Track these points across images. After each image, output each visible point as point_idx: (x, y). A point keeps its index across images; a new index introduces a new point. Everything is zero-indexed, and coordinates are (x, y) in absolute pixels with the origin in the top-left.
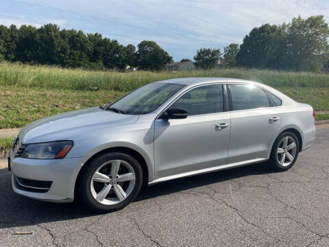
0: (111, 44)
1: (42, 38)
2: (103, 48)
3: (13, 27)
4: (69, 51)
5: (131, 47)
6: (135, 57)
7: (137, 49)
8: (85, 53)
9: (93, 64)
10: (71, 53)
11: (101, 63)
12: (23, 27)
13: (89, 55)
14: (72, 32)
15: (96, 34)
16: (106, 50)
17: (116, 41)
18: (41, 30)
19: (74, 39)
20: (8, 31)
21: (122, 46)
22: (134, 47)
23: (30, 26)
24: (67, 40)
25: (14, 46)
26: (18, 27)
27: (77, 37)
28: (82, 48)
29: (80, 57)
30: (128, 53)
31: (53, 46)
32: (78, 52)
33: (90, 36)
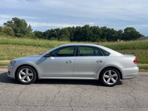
0: (110, 31)
1: (83, 31)
2: (107, 33)
3: (73, 27)
4: (92, 35)
5: (120, 31)
6: (122, 35)
7: (123, 32)
8: (99, 35)
9: (102, 40)
10: (93, 36)
11: (105, 39)
12: (77, 27)
13: (100, 36)
14: (94, 27)
15: (104, 27)
16: (108, 33)
17: (113, 29)
18: (83, 28)
19: (95, 30)
20: (72, 29)
21: (116, 31)
22: (122, 31)
23: (79, 27)
24: (92, 30)
25: (73, 34)
26: (75, 27)
27: (96, 29)
28: (98, 33)
29: (97, 37)
30: (119, 34)
31: (87, 33)
32: (96, 35)
33: (102, 28)
